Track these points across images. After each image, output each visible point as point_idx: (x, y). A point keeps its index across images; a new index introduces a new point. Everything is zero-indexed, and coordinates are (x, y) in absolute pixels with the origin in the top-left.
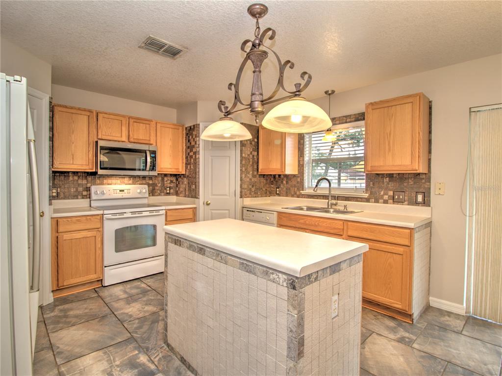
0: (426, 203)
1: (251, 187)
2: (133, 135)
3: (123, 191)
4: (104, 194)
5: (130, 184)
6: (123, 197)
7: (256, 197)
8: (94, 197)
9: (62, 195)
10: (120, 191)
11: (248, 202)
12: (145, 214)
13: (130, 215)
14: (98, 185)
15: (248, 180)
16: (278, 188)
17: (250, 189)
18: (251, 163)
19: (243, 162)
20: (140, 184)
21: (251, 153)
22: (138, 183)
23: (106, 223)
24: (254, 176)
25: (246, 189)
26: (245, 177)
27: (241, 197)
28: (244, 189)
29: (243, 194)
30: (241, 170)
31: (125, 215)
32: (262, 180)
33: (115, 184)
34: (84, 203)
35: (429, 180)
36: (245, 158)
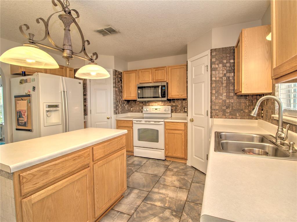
1: (224, 108)
3: (157, 109)
4: (147, 111)
5: (162, 106)
7: (231, 118)
9: (134, 111)
10: (156, 109)
12: (151, 123)
13: (144, 122)
14: (147, 106)
15: (221, 101)
17: (224, 111)
18: (224, 85)
19: (214, 85)
20: (168, 106)
21: (225, 75)
23: (134, 124)
24: (228, 97)
25: (217, 110)
26: (216, 99)
27: (211, 117)
28: (214, 110)
29: (214, 114)
30: (211, 93)
31: (142, 122)
32: (243, 100)
33: (155, 106)
36: (215, 81)
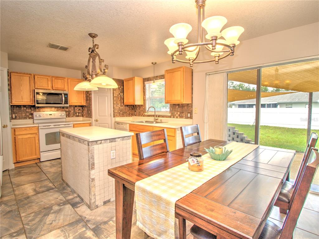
0: (191, 118)
1: (120, 111)
2: (55, 86)
3: (51, 115)
4: (40, 116)
5: (55, 111)
6: (52, 118)
7: (123, 117)
8: (35, 118)
9: (18, 117)
10: (50, 115)
11: (118, 119)
12: (61, 126)
13: (53, 127)
14: (37, 112)
15: (118, 108)
16: (135, 112)
17: (120, 113)
18: (119, 99)
19: (115, 99)
20: (61, 111)
21: (119, 94)
22: (60, 110)
23: (40, 130)
24: (121, 106)
25: (117, 113)
26: (116, 106)
27: (114, 117)
28: (115, 112)
29: (115, 115)
30: (114, 103)
31: (50, 127)
32: (127, 108)
33: (47, 111)
34: (31, 121)
35: (192, 107)
36: (115, 96)
